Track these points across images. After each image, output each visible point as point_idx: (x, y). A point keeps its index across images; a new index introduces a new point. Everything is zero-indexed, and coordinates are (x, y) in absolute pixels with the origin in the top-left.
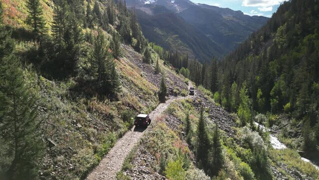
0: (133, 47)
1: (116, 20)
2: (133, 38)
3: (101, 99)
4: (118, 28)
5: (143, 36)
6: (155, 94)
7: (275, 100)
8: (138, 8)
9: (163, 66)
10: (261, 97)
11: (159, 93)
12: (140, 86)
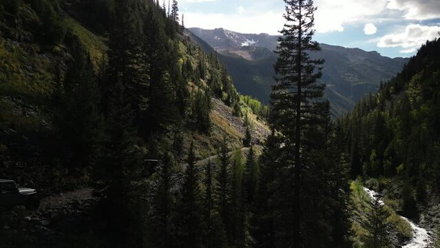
0: (223, 101)
1: (206, 74)
2: (224, 92)
3: (200, 134)
4: (209, 82)
5: (235, 90)
6: (240, 139)
7: (388, 162)
8: (232, 52)
9: (255, 121)
10: (375, 159)
11: (244, 139)
12: (227, 132)
